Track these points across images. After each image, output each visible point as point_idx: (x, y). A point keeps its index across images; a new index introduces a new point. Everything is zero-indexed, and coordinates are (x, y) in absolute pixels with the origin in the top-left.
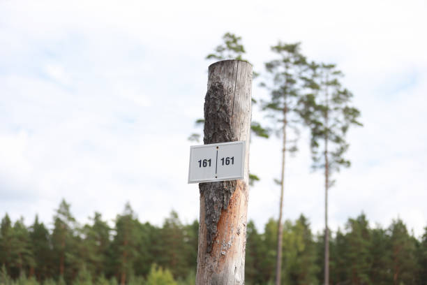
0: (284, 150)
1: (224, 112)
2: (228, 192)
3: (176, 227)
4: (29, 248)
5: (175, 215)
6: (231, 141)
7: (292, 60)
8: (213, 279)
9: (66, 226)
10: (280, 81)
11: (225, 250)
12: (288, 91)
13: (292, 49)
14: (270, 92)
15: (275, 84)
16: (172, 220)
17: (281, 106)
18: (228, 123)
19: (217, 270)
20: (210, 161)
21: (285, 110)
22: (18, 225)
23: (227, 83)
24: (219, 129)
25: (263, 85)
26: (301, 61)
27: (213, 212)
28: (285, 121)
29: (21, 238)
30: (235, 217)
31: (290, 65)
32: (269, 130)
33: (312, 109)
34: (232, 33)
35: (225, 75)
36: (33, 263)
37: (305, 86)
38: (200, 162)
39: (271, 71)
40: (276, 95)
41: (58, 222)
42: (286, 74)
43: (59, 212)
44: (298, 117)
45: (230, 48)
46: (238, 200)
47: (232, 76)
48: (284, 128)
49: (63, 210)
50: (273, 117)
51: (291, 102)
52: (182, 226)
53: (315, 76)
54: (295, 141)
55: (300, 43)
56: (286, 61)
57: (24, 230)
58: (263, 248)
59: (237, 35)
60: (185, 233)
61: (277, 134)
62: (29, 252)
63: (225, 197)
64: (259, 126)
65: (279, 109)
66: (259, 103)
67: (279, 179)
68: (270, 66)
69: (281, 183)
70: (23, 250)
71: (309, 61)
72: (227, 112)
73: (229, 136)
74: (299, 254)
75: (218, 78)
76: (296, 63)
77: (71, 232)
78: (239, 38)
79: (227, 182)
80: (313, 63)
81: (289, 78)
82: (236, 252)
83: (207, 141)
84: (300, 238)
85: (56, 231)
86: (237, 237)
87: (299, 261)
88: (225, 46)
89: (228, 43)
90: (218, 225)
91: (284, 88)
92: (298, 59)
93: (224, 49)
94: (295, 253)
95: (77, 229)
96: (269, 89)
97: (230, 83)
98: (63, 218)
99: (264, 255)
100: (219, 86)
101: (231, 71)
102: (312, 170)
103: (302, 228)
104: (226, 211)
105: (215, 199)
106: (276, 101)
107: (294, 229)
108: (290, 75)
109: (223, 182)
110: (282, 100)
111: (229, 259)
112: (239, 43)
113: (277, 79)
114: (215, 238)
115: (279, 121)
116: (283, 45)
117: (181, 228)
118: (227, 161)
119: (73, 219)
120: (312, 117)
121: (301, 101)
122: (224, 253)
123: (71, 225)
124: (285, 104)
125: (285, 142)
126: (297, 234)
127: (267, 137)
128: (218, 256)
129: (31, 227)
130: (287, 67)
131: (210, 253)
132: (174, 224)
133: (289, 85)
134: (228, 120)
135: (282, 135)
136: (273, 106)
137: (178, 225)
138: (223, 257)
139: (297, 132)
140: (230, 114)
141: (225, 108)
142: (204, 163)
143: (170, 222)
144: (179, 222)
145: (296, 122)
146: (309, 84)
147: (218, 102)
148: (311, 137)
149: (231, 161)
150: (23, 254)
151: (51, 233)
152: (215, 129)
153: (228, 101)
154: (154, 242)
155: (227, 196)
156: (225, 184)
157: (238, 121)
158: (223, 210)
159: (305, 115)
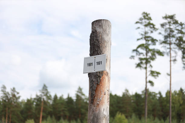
0: (171, 61)
1: (97, 42)
2: (99, 77)
3: (128, 96)
4: (65, 108)
5: (127, 91)
6: (101, 54)
7: (172, 22)
8: (94, 114)
9: (81, 97)
10: (167, 31)
11: (99, 102)
12: (171, 35)
13: (172, 17)
14: (163, 36)
15: (165, 33)
16: (126, 93)
17: (169, 42)
18: (99, 47)
19: (95, 110)
20: (92, 63)
21: (170, 44)
22: (61, 98)
23: (98, 30)
24: (95, 49)
25: (160, 33)
26: (176, 22)
27: (93, 86)
28: (170, 48)
29: (62, 104)
30: (103, 87)
31: (171, 24)
32: (164, 52)
33: (182, 43)
34: (146, 12)
35: (98, 26)
36: (67, 114)
37: (178, 33)
38: (88, 64)
39: (163, 27)
40: (166, 37)
41: (78, 96)
42: (170, 28)
43: (78, 92)
44: (176, 47)
45: (145, 18)
46: (105, 80)
47: (101, 26)
48: (170, 51)
49: (80, 91)
50: (165, 47)
51: (172, 40)
52: (130, 95)
53: (182, 28)
54: (175, 57)
55: (175, 15)
56: (169, 23)
57: (64, 100)
58: (165, 103)
59: (148, 13)
60: (132, 98)
61: (167, 54)
62: (66, 109)
63: (98, 79)
64: (159, 51)
65: (168, 43)
66: (159, 41)
67: (169, 73)
68: (162, 25)
69: (170, 75)
70: (63, 109)
71: (179, 22)
72: (99, 42)
73: (100, 52)
74: (181, 105)
75: (95, 28)
76: (174, 23)
77: (83, 100)
78: (149, 14)
79: (99, 72)
80: (181, 23)
81: (171, 30)
82: (104, 102)
83: (91, 55)
84: (181, 98)
85: (77, 100)
86: (104, 96)
87: (181, 108)
88: (143, 18)
89: (144, 16)
90: (95, 91)
91: (169, 34)
92: (174, 21)
93: (143, 19)
94: (179, 105)
95: (86, 99)
96: (163, 35)
97: (100, 29)
98: (79, 94)
99: (165, 106)
100: (95, 31)
101: (100, 24)
102: (183, 69)
103: (182, 94)
104: (99, 85)
105: (94, 80)
106: (166, 40)
107: (178, 94)
108: (172, 29)
109: (97, 72)
110: (168, 39)
111: (100, 105)
112: (149, 16)
113: (166, 31)
114: (95, 97)
115: (168, 48)
116: (168, 16)
117: (130, 96)
118: (99, 63)
119: (84, 95)
120: (182, 46)
121: (177, 39)
122: (98, 103)
123: (83, 97)
124: (170, 41)
125: (171, 57)
126: (179, 97)
127: (163, 55)
128: (96, 104)
129: (66, 99)
130: (170, 25)
131: (93, 103)
132: (127, 94)
133: (171, 33)
134: (99, 45)
135: (169, 54)
136: (165, 42)
137: (128, 95)
138: (98, 105)
139: (176, 53)
140: (100, 43)
141: (97, 40)
142: (90, 65)
143: (125, 94)
144: (129, 94)
145: (175, 48)
146: (179, 32)
147: (95, 38)
148: (182, 54)
149: (100, 63)
150: (63, 110)
151: (75, 101)
152: (93, 50)
153: (99, 37)
154: (118, 103)
155: (99, 78)
156: (98, 73)
157: (103, 45)
158: (98, 84)
159: (179, 45)
